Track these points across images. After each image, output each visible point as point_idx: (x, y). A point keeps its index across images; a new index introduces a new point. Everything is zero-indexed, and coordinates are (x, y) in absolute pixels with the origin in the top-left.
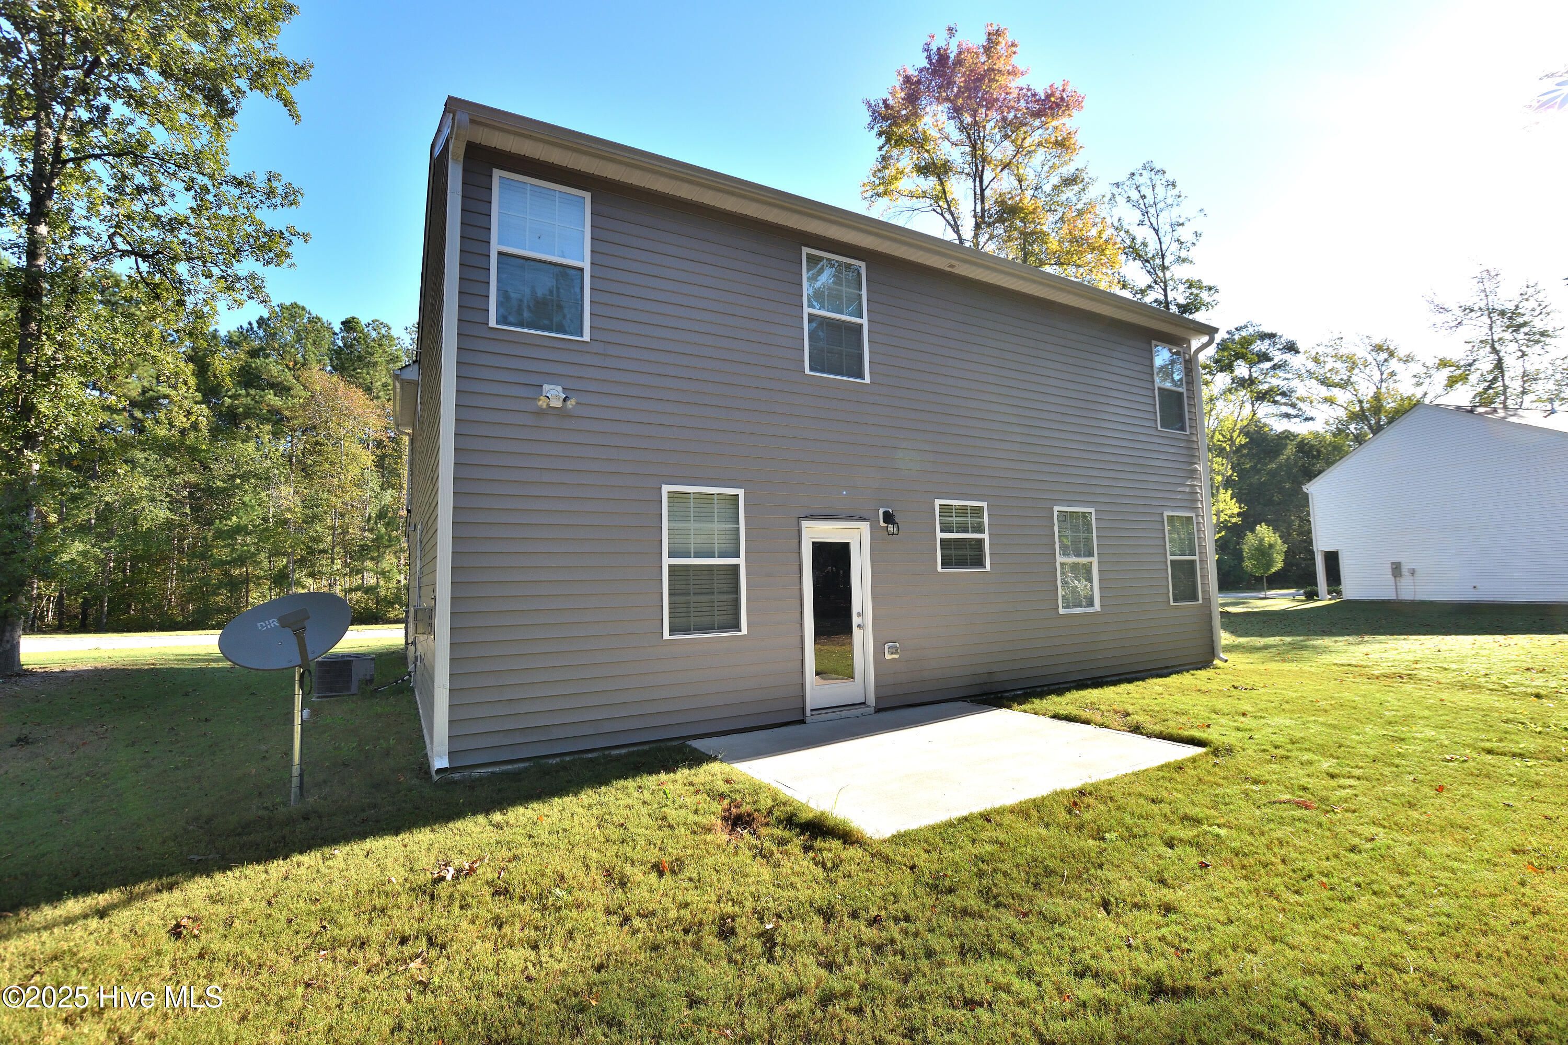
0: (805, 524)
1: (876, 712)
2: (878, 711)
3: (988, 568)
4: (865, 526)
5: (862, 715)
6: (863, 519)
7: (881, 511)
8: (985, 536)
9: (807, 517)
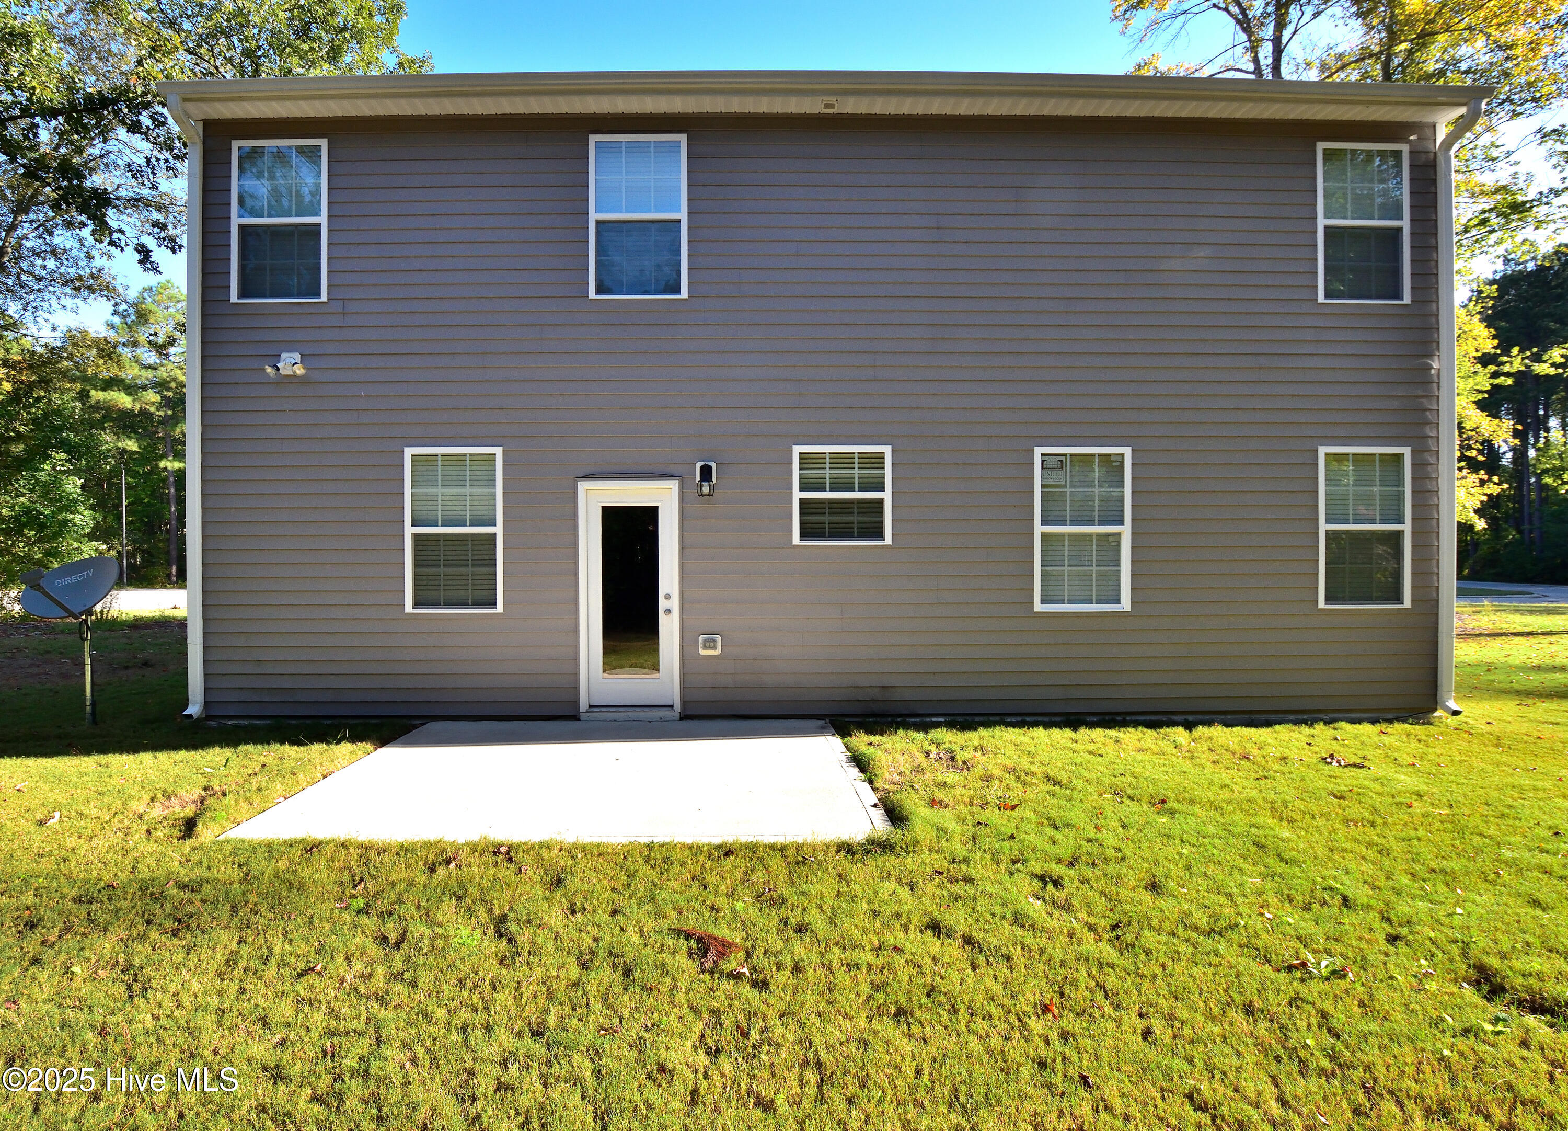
0: (583, 486)
1: (681, 719)
2: (684, 717)
3: (888, 540)
4: (673, 486)
5: (661, 720)
6: (670, 476)
7: (699, 465)
8: (886, 495)
9: (587, 477)
